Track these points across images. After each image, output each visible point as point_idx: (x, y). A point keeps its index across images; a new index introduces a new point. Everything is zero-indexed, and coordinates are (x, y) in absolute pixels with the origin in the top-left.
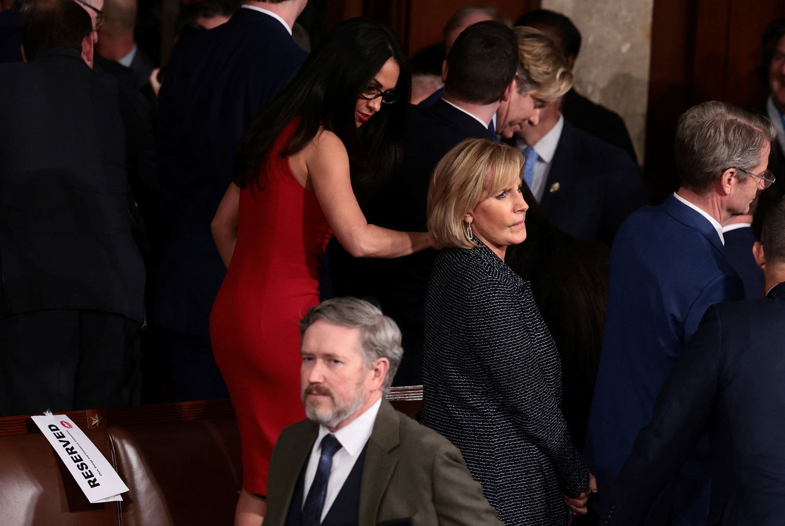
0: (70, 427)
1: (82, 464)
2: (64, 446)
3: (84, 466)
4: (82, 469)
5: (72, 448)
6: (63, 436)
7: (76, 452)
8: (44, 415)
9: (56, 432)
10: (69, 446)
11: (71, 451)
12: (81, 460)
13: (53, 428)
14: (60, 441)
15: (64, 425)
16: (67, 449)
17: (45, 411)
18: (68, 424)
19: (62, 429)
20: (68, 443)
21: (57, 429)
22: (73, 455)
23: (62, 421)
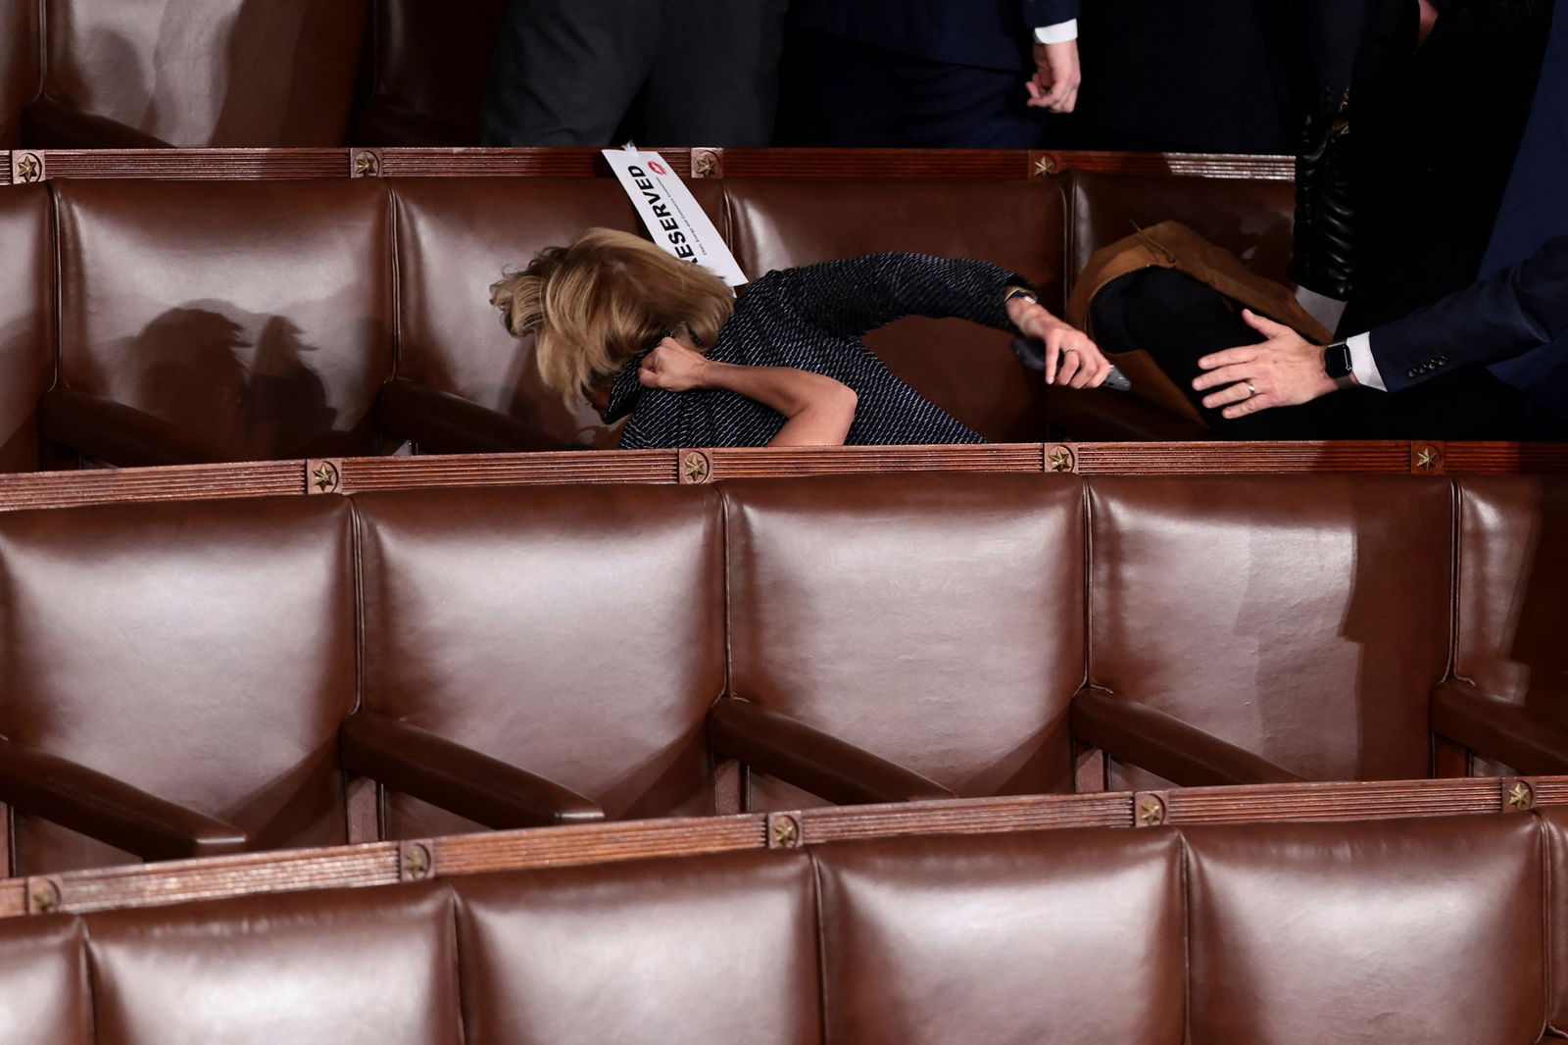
0: (663, 172)
1: (677, 234)
2: (651, 202)
3: (680, 237)
4: (676, 242)
5: (664, 207)
6: (651, 187)
7: (668, 214)
8: (623, 149)
9: (639, 179)
10: (658, 203)
11: (661, 212)
12: (676, 227)
13: (635, 171)
14: (645, 194)
15: (653, 169)
16: (655, 208)
17: (625, 143)
18: (659, 167)
19: (650, 175)
20: (657, 198)
21: (642, 174)
22: (663, 218)
23: (650, 160)
